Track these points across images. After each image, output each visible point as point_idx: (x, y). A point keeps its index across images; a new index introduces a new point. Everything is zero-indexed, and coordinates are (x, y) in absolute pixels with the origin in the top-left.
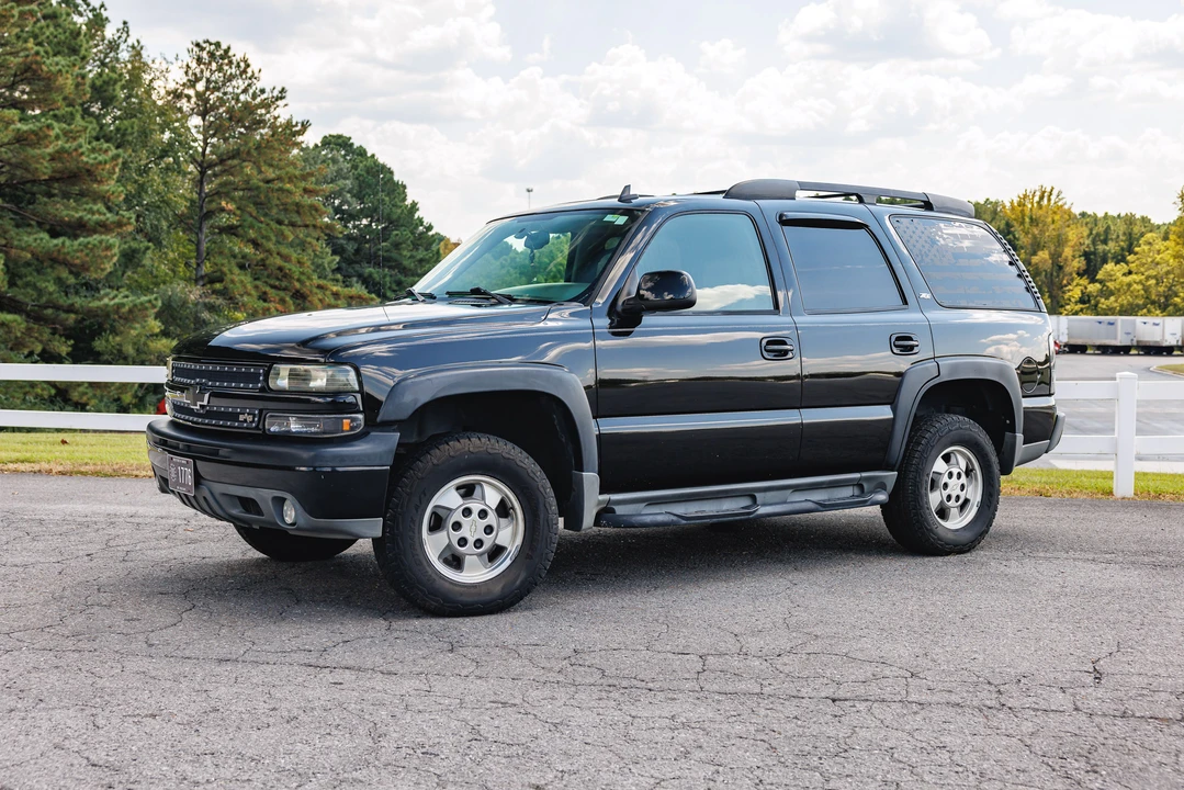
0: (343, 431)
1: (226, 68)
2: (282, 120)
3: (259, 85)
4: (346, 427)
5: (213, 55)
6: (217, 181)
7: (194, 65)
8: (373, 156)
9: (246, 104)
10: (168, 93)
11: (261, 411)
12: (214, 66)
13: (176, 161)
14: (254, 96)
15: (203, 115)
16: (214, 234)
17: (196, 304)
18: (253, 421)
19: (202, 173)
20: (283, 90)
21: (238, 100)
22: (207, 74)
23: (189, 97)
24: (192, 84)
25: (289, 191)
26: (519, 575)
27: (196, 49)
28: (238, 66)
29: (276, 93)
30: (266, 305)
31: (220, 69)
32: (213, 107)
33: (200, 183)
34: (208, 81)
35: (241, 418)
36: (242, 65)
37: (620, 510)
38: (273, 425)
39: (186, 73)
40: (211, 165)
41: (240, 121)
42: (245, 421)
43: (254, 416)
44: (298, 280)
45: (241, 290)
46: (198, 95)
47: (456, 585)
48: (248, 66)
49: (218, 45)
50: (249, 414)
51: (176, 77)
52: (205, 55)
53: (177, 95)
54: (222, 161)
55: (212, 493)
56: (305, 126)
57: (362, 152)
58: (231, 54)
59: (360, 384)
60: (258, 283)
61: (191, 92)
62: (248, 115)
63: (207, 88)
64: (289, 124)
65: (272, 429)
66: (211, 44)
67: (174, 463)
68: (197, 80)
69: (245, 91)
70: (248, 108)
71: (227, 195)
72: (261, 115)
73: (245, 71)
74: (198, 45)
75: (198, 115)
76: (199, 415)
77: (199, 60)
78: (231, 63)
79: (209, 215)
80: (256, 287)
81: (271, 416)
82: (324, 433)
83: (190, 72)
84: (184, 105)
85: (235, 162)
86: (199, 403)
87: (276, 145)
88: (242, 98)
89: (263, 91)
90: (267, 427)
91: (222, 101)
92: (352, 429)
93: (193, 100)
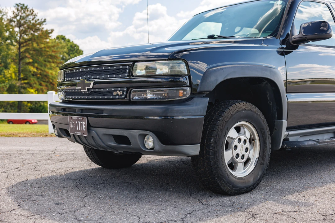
0: (179, 97)
1: (26, 12)
2: (45, 29)
3: (37, 18)
4: (181, 95)
5: (22, 8)
6: (25, 48)
7: (16, 11)
8: (72, 42)
9: (33, 24)
10: (8, 20)
11: (128, 89)
12: (22, 11)
13: (11, 41)
14: (36, 21)
15: (19, 27)
16: (24, 65)
17: (19, 87)
18: (123, 94)
19: (20, 46)
20: (45, 20)
21: (30, 23)
22: (20, 14)
23: (14, 22)
24: (15, 17)
25: (48, 51)
26: (259, 173)
27: (17, 6)
28: (30, 11)
29: (43, 20)
30: (41, 87)
31: (24, 12)
32: (23, 25)
33: (19, 49)
34: (21, 16)
35: (115, 93)
36: (32, 11)
37: (291, 139)
38: (134, 96)
39: (14, 14)
40: (22, 43)
41: (31, 29)
42: (117, 95)
43: (123, 91)
44: (52, 79)
45: (33, 82)
46: (18, 21)
47: (236, 178)
48: (33, 11)
49: (23, 5)
50: (119, 91)
51: (10, 15)
52: (19, 8)
53: (11, 21)
54: (26, 42)
55: (98, 135)
56: (52, 31)
57: (69, 41)
58: (28, 7)
59: (188, 70)
60: (39, 80)
61: (15, 20)
62: (34, 27)
63: (20, 19)
64: (47, 31)
65: (134, 98)
66: (21, 4)
67: (73, 120)
68: (17, 16)
69: (33, 20)
70: (34, 25)
71: (28, 52)
72: (38, 27)
73: (32, 13)
74: (17, 5)
75: (18, 27)
76: (85, 94)
77: (18, 10)
78: (28, 11)
79: (23, 58)
80: (38, 82)
81: (135, 91)
82: (169, 98)
83: (15, 13)
84: (13, 24)
85: (30, 42)
86: (86, 88)
87: (43, 37)
88: (32, 22)
89: (38, 20)
90: (131, 97)
91: (25, 23)
92: (184, 95)
93: (16, 22)
